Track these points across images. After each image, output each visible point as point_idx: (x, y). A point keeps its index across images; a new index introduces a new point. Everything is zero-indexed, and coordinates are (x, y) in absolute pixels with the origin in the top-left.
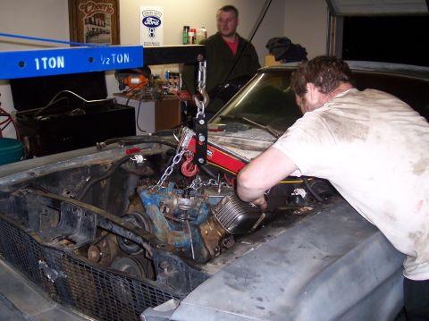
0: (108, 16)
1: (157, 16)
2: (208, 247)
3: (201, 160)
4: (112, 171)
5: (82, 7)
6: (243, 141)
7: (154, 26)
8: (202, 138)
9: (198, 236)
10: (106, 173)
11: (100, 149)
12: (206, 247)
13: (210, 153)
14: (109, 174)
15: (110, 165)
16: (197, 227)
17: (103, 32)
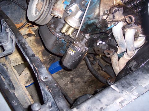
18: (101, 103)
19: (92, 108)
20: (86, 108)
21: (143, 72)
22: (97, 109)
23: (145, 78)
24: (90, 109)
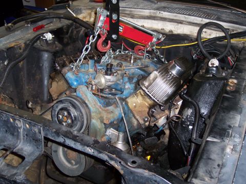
2: (137, 117)
3: (114, 36)
4: (26, 52)
6: (131, 11)
8: (114, 17)
9: (126, 108)
10: (21, 55)
11: (9, 30)
12: (135, 118)
13: (121, 29)
14: (24, 55)
15: (23, 45)
16: (123, 100)
18: (214, 160)
19: (210, 170)
20: (204, 173)
21: (224, 112)
22: (214, 168)
23: (231, 117)
24: (208, 172)
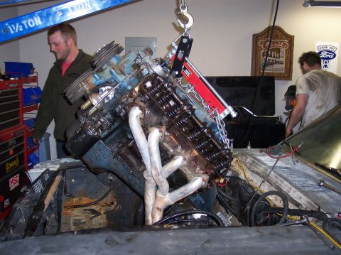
0: (283, 50)
1: (333, 50)
5: (261, 43)
7: (328, 58)
17: (277, 63)
